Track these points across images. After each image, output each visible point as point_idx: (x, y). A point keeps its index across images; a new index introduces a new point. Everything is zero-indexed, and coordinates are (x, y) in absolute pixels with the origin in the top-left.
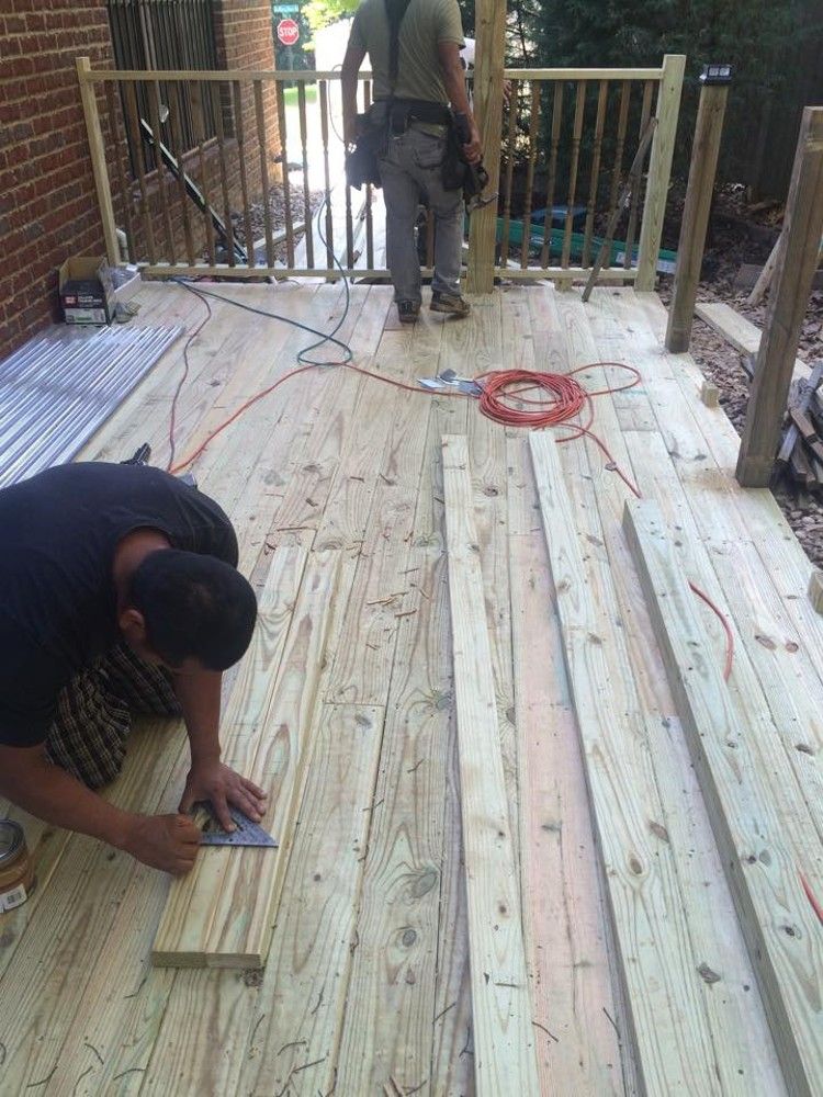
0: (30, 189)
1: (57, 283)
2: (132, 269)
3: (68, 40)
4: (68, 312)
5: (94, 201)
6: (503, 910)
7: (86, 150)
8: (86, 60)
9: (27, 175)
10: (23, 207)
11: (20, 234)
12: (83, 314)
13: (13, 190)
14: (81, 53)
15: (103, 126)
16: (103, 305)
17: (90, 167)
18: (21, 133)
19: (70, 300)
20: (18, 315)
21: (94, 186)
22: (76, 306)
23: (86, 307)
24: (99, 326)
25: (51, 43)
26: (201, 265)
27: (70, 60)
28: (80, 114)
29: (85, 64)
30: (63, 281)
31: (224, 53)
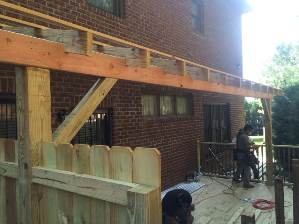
0: (185, 160)
1: (187, 174)
2: (201, 173)
3: (196, 138)
4: (188, 179)
5: (197, 161)
7: (197, 154)
8: (199, 140)
9: (185, 157)
10: (184, 162)
11: (182, 166)
12: (190, 180)
13: (182, 160)
15: (200, 150)
16: (194, 179)
17: (197, 156)
18: (186, 151)
19: (188, 177)
20: (179, 179)
22: (189, 178)
23: (191, 179)
24: (192, 182)
25: (193, 138)
26: (218, 175)
27: (196, 140)
28: (197, 148)
31: (231, 136)
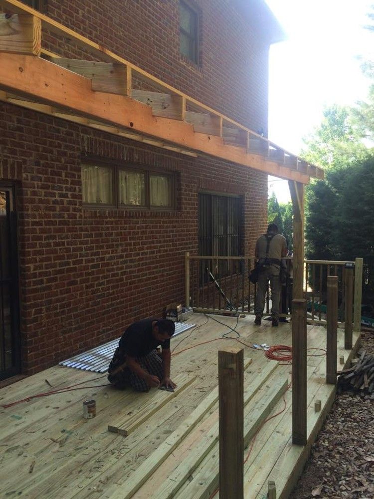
0: (164, 285)
1: (165, 310)
2: (190, 308)
3: (184, 248)
5: (185, 289)
6: (178, 436)
7: (184, 276)
9: (163, 281)
10: (160, 289)
11: (158, 296)
13: (158, 284)
14: (187, 252)
15: (190, 270)
16: (177, 317)
17: (185, 280)
18: (165, 271)
19: (168, 314)
21: (185, 285)
22: (169, 316)
23: (172, 317)
25: (178, 249)
26: (217, 309)
27: (184, 253)
28: (184, 267)
29: (188, 254)
30: (167, 309)
